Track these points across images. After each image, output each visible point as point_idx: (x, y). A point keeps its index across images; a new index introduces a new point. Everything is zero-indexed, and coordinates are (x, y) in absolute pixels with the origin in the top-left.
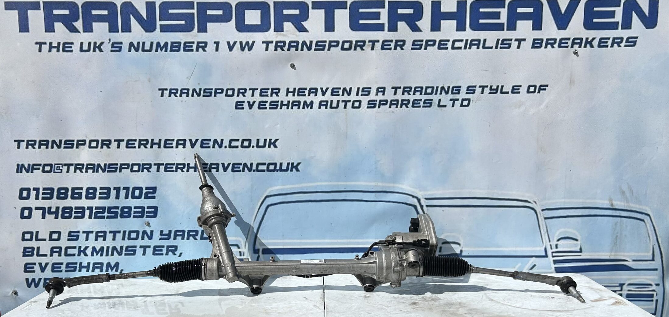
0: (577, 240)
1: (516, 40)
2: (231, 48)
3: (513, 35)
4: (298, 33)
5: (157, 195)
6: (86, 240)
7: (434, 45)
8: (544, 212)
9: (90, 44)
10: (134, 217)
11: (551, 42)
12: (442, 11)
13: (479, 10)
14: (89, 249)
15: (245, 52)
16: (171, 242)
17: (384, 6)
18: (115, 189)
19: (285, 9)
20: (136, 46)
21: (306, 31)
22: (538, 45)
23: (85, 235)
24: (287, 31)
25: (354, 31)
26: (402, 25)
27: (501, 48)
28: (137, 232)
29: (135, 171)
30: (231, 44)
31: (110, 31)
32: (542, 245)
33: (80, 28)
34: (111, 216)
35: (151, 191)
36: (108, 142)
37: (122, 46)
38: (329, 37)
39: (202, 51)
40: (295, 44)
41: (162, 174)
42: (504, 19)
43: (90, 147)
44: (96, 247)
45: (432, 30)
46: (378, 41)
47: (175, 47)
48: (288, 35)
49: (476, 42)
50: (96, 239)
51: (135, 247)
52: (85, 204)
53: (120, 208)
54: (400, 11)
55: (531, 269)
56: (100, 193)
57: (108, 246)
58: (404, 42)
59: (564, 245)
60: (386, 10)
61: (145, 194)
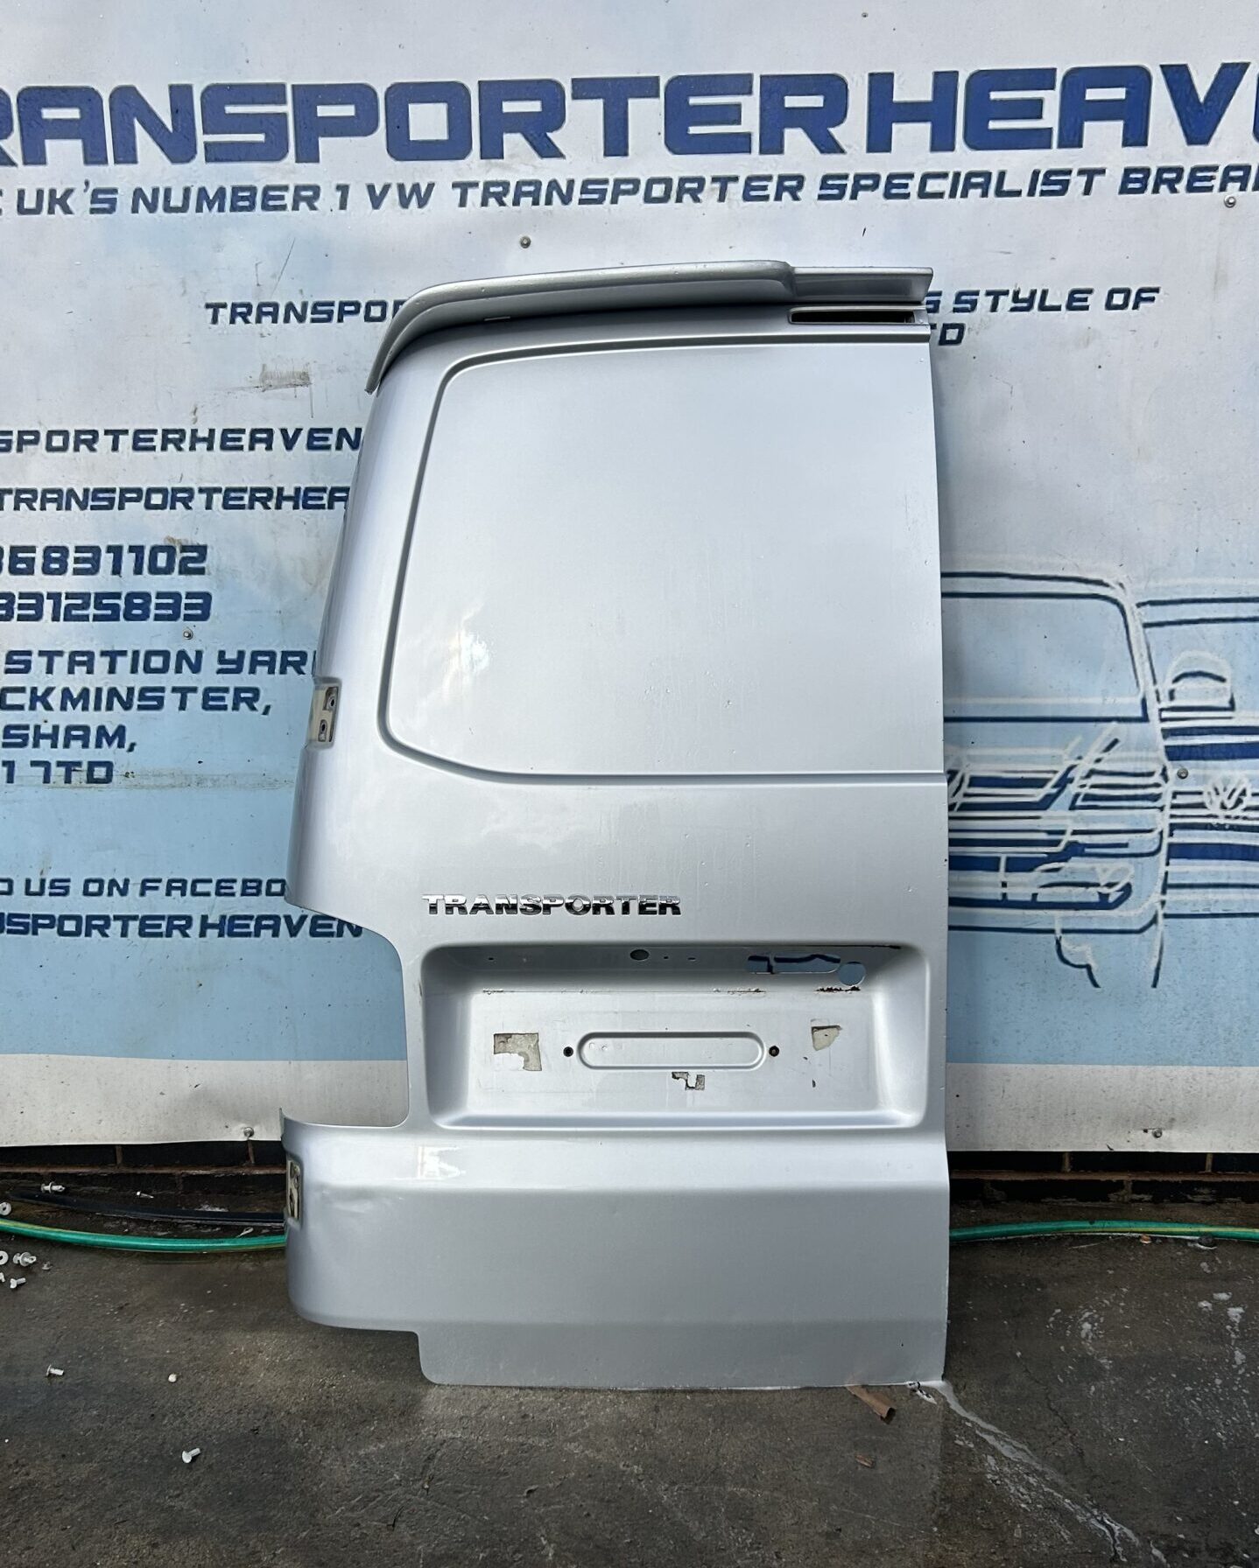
0: (1222, 680)
1: (1081, 172)
2: (376, 202)
3: (1071, 158)
4: (538, 160)
5: (208, 566)
6: (47, 673)
7: (875, 186)
8: (1143, 608)
9: (40, 193)
10: (157, 618)
11: (1168, 178)
12: (895, 99)
13: (989, 96)
14: (55, 692)
15: (411, 211)
16: (244, 679)
17: (751, 87)
18: (110, 549)
19: (506, 100)
20: (150, 199)
21: (561, 155)
22: (1137, 185)
23: (44, 660)
24: (512, 156)
25: (675, 153)
26: (795, 138)
27: (1043, 193)
28: (165, 655)
29: (156, 507)
30: (378, 192)
31: (87, 162)
32: (1137, 690)
33: (13, 152)
34: (103, 615)
35: (195, 554)
36: (90, 437)
37: (116, 199)
38: (613, 169)
39: (307, 208)
40: (532, 188)
41: (218, 513)
42: (1050, 118)
43: (50, 448)
44: (72, 690)
45: (870, 149)
46: (736, 179)
47: (243, 199)
48: (514, 166)
49: (980, 180)
50: (71, 671)
51: (162, 690)
52: (43, 587)
53: (123, 597)
54: (791, 101)
55: (1108, 749)
56: (77, 560)
57: (99, 686)
58: (800, 179)
59: (1191, 692)
60: (755, 99)
61: (180, 562)
